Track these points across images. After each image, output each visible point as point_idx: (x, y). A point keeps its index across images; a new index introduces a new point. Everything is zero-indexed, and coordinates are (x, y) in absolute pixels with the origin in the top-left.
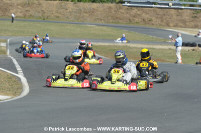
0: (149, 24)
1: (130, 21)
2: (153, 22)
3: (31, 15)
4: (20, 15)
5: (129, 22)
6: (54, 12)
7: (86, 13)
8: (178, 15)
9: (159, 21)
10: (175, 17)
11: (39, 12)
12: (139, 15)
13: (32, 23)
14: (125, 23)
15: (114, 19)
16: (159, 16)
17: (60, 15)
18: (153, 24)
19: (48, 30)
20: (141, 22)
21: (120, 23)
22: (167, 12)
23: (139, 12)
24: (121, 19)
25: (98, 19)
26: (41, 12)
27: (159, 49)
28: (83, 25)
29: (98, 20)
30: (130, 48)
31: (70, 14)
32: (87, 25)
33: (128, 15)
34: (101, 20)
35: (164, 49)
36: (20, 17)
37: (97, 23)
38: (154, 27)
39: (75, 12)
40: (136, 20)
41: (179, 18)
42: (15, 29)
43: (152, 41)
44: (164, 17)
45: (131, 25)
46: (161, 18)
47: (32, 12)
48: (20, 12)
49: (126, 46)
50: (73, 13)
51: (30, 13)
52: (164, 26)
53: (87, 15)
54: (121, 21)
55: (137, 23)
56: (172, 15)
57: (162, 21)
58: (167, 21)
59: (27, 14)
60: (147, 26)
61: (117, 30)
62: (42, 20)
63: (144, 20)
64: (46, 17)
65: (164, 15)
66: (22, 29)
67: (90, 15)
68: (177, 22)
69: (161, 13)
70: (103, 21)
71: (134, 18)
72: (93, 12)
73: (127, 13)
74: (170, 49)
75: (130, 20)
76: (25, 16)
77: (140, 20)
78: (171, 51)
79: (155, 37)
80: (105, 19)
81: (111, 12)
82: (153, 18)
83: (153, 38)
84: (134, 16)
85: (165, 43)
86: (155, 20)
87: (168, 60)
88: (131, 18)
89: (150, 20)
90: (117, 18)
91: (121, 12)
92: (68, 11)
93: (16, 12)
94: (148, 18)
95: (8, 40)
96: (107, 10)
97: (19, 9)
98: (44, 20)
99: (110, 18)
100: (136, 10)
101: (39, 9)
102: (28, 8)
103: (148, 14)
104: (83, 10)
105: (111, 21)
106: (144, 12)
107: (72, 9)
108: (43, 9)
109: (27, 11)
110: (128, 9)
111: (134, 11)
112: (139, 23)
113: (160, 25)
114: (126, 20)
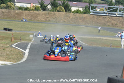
0: (116, 27)
3: (49, 20)
4: (44, 20)
6: (62, 19)
7: (80, 19)
9: (121, 25)
11: (54, 18)
12: (110, 21)
13: (49, 25)
16: (121, 22)
17: (66, 20)
18: (118, 27)
20: (111, 25)
23: (110, 20)
24: (100, 24)
25: (87, 23)
26: (55, 18)
28: (78, 26)
30: (103, 39)
31: (71, 20)
32: (80, 26)
37: (86, 25)
39: (74, 19)
40: (108, 24)
42: (39, 28)
45: (105, 27)
46: (123, 23)
48: (44, 18)
49: (101, 38)
51: (49, 19)
53: (81, 21)
54: (100, 25)
55: (109, 25)
57: (123, 25)
59: (48, 20)
62: (55, 23)
63: (112, 24)
64: (58, 21)
66: (44, 28)
67: (82, 21)
70: (89, 24)
71: (107, 23)
73: (103, 20)
75: (105, 24)
76: (46, 20)
77: (111, 24)
80: (91, 23)
81: (94, 19)
84: (107, 22)
86: (119, 24)
89: (116, 25)
90: (98, 23)
91: (100, 20)
92: (70, 18)
93: (41, 18)
94: (115, 23)
95: (35, 34)
96: (92, 18)
97: (43, 16)
98: (57, 23)
99: (93, 22)
100: (108, 18)
101: (54, 17)
102: (48, 16)
103: (115, 21)
104: (78, 18)
105: (94, 24)
106: (113, 19)
107: (72, 17)
108: (56, 17)
109: (47, 18)
110: (104, 18)
111: (107, 19)
112: (110, 26)
113: (122, 27)
114: (103, 24)
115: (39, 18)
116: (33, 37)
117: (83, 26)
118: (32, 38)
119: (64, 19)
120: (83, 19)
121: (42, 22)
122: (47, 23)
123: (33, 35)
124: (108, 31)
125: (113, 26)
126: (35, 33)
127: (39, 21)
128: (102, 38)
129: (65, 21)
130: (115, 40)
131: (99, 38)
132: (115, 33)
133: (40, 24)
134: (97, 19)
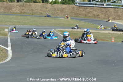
0: (97, 18)
1: (86, 16)
2: (100, 17)
3: (25, 12)
5: (85, 16)
6: (39, 10)
7: (58, 11)
8: (115, 12)
9: (103, 16)
10: (113, 13)
12: (91, 12)
13: (25, 17)
14: (82, 16)
15: (76, 14)
16: (104, 13)
17: (43, 12)
18: (100, 18)
19: (35, 21)
20: (92, 16)
21: (79, 17)
22: (108, 10)
23: (91, 10)
24: (80, 15)
26: (31, 10)
27: (103, 33)
28: (57, 18)
31: (49, 11)
32: (59, 18)
33: (84, 12)
35: (105, 33)
36: (18, 13)
38: (100, 19)
39: (52, 10)
40: (90, 15)
41: (115, 14)
42: (14, 21)
44: (107, 13)
46: (105, 14)
47: (25, 10)
48: (19, 10)
50: (51, 11)
51: (24, 11)
53: (59, 12)
54: (80, 16)
55: (90, 17)
56: (111, 12)
57: (105, 16)
58: (108, 16)
59: (23, 12)
60: (96, 19)
61: (77, 21)
62: (32, 15)
63: (94, 15)
64: (34, 13)
65: (107, 12)
66: (19, 21)
67: (61, 12)
68: (114, 17)
69: (105, 11)
71: (88, 14)
72: (63, 10)
74: (109, 33)
75: (85, 15)
76: (21, 12)
77: (92, 15)
78: (110, 34)
80: (70, 15)
81: (74, 10)
82: (100, 14)
84: (88, 13)
87: (107, 40)
88: (86, 14)
89: (98, 15)
90: (78, 14)
91: (80, 10)
92: (48, 9)
93: (16, 10)
94: (97, 14)
95: (10, 27)
96: (72, 9)
97: (18, 8)
98: (33, 15)
99: (73, 14)
100: (90, 9)
101: (30, 8)
102: (23, 8)
103: (97, 11)
104: (57, 9)
105: (74, 16)
106: (94, 10)
107: (50, 8)
108: (32, 8)
109: (22, 9)
110: (84, 8)
111: (88, 10)
113: (104, 18)
114: (83, 15)
115: (13, 10)
117: (61, 18)
118: (8, 32)
119: (41, 10)
120: (62, 10)
121: (17, 14)
124: (90, 23)
125: (95, 18)
127: (13, 13)
129: (41, 13)
130: (99, 33)
131: (81, 31)
132: (98, 25)
133: (15, 16)
134: (77, 10)
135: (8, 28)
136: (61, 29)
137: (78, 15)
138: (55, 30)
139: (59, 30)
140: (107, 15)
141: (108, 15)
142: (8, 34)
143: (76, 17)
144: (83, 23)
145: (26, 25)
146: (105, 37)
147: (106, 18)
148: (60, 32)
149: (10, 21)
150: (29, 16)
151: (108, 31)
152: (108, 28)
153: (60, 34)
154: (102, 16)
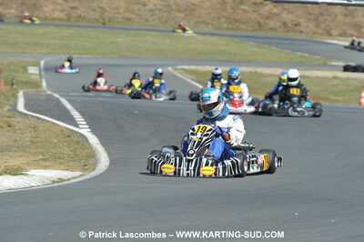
0: (294, 31)
1: (260, 26)
2: (302, 29)
3: (80, 16)
4: (61, 15)
5: (257, 27)
6: (122, 11)
7: (179, 11)
8: (346, 15)
9: (312, 26)
10: (341, 18)
11: (95, 10)
12: (276, 15)
13: (82, 31)
14: (250, 28)
15: (230, 22)
16: (313, 17)
17: (133, 16)
18: (301, 32)
19: (112, 43)
20: (280, 27)
21: (241, 29)
22: (327, 10)
23: (275, 10)
24: (244, 23)
25: (202, 22)
26: (99, 11)
27: (317, 78)
29: (201, 25)
30: (263, 75)
31: (150, 13)
32: (182, 34)
33: (255, 16)
34: (206, 24)
35: (324, 78)
36: (60, 19)
37: (200, 30)
38: (303, 37)
39: (160, 10)
40: (272, 23)
41: (348, 19)
42: (51, 42)
43: (301, 62)
44: (322, 19)
45: (262, 34)
46: (317, 20)
47: (81, 11)
48: (61, 11)
49: (256, 72)
50: (157, 12)
51: (78, 12)
52: (322, 34)
53: (182, 15)
54: (244, 27)
55: (272, 29)
56: (336, 15)
57: (318, 26)
58: (327, 26)
59: (74, 14)
60: (291, 35)
61: (237, 42)
62: (100, 24)
63: (285, 24)
64: (107, 20)
65: (322, 14)
67: (186, 15)
68: (345, 28)
69: (316, 12)
70: (210, 26)
71: (267, 21)
72: (193, 10)
73: (255, 11)
74: (335, 78)
75: (259, 23)
76: (69, 18)
77: (278, 24)
78: (337, 82)
79: (306, 55)
80: (215, 23)
81: (225, 10)
82: (302, 21)
83: (303, 57)
84: (267, 18)
85: (325, 66)
86: (305, 24)
87: (333, 98)
88: (262, 21)
89: (296, 25)
90: (236, 20)
91: (244, 10)
92: (148, 8)
93: (53, 11)
94: (292, 21)
95: (42, 63)
96: (218, 6)
97: (59, 4)
98: (104, 24)
99: (223, 20)
100: (271, 7)
101: (95, 5)
102: (75, 4)
103: (292, 13)
104: (174, 7)
105: (225, 26)
106: (285, 9)
107: (155, 5)
108: (101, 5)
109: (72, 8)
110: (255, 4)
111: (267, 8)
112: (276, 29)
113: (315, 33)
114: (253, 24)
115: (45, 9)
116: (40, 73)
118: (37, 77)
119: (128, 11)
120: (190, 10)
121: (57, 22)
122: (75, 26)
123: (37, 68)
124: (274, 48)
125: (287, 31)
126: (41, 59)
128: (259, 70)
129: (129, 19)
131: (251, 72)
132: (299, 53)
133: (51, 29)
134: (233, 8)
135: (37, 64)
136: (193, 67)
137: (237, 24)
138: (175, 69)
139: (186, 71)
140: (323, 25)
141: (327, 23)
142: (41, 81)
143: (233, 29)
144: (255, 49)
145: (87, 54)
146: (325, 91)
147: (321, 31)
148: (191, 76)
149: (38, 44)
150: (92, 29)
151: (330, 70)
152: (329, 63)
153: (193, 82)
154: (307, 26)
